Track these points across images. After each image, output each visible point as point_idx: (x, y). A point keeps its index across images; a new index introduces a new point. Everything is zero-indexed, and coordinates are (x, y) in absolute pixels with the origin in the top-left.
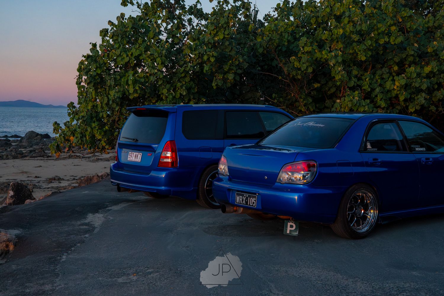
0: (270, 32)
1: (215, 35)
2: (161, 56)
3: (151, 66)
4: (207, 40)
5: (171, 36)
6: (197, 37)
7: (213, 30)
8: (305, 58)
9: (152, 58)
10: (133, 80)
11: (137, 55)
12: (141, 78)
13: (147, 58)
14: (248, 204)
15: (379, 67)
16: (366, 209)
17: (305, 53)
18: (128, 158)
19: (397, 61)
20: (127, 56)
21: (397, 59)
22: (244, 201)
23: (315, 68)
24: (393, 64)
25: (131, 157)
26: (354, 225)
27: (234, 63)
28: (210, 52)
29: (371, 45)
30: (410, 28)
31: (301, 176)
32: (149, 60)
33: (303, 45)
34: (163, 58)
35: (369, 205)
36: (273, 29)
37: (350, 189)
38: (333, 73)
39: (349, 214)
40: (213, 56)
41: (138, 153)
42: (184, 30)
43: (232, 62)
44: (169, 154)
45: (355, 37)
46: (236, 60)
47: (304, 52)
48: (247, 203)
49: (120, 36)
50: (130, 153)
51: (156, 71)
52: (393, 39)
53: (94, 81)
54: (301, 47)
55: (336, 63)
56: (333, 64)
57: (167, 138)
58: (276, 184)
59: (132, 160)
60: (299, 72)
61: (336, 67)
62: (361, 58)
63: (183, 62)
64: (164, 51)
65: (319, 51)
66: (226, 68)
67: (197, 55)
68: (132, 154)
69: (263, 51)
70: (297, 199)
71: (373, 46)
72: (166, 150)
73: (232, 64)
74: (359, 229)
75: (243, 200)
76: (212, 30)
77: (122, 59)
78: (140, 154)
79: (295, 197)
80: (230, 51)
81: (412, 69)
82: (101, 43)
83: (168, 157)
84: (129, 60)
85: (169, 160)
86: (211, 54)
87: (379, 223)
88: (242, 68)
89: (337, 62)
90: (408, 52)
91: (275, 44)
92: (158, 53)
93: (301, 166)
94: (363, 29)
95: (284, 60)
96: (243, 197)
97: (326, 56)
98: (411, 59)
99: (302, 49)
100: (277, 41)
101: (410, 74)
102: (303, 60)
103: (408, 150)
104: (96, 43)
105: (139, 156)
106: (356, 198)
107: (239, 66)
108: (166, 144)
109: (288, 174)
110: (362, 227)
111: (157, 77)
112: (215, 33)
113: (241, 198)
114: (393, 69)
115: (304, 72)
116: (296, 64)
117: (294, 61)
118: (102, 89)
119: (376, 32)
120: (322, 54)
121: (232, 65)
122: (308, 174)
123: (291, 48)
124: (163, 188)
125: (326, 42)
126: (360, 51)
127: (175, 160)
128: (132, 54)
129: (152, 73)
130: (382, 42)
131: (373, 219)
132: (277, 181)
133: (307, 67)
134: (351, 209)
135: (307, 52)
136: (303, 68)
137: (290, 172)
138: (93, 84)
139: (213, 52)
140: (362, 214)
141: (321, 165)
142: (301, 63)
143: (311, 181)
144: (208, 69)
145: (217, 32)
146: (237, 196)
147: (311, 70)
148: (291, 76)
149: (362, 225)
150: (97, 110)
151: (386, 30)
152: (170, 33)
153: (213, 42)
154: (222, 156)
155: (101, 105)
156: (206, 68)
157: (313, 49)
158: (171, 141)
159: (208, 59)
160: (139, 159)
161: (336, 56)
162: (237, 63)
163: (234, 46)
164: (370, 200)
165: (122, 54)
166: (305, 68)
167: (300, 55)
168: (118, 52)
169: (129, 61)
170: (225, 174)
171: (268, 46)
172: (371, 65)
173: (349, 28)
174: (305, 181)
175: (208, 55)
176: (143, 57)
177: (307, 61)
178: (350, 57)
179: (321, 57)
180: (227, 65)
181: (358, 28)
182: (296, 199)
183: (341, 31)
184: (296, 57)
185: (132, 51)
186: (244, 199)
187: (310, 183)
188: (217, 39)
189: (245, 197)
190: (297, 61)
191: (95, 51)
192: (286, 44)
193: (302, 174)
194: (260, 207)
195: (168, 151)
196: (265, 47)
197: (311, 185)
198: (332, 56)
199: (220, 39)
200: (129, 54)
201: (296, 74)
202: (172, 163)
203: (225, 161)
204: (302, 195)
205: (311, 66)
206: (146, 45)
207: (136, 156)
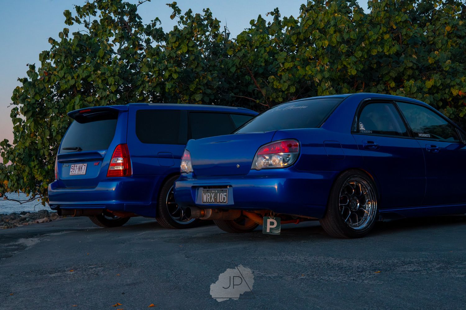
0: (243, 43)
1: (178, 48)
2: (114, 76)
3: (102, 87)
4: (168, 54)
5: (126, 55)
6: (156, 52)
7: (175, 42)
8: (285, 76)
9: (103, 78)
10: (81, 104)
11: (84, 76)
12: (91, 103)
13: (97, 79)
14: (218, 201)
15: (374, 84)
16: (363, 202)
17: (285, 70)
18: (70, 173)
19: (394, 76)
20: (73, 78)
21: (393, 74)
22: (213, 199)
23: (298, 87)
24: (389, 80)
25: (73, 170)
26: (348, 220)
27: (201, 81)
28: (172, 67)
29: (362, 56)
30: (406, 35)
31: (280, 158)
32: (100, 81)
33: (283, 61)
34: (117, 77)
35: (366, 197)
36: (246, 39)
37: (342, 175)
38: (320, 92)
39: (342, 207)
40: (176, 72)
41: (82, 165)
42: (141, 52)
43: (200, 80)
44: (120, 160)
45: (344, 48)
46: (204, 78)
47: (285, 68)
48: (215, 199)
49: (64, 55)
50: (73, 166)
51: (108, 93)
52: (387, 48)
53: (32, 109)
54: (281, 63)
55: (322, 79)
56: (319, 80)
57: (117, 141)
58: (251, 171)
59: (75, 173)
60: (280, 94)
61: (323, 84)
62: (351, 73)
63: (140, 82)
64: (118, 69)
65: (303, 67)
66: (192, 87)
67: (156, 72)
68: (74, 166)
69: (236, 71)
70: (277, 188)
71: (364, 58)
72: (116, 156)
73: (199, 82)
74: (356, 226)
75: (211, 198)
76: (173, 42)
77: (66, 82)
78: (85, 165)
79: (274, 187)
80: (196, 67)
81: (412, 82)
82: (41, 67)
83: (119, 164)
84: (74, 82)
85: (121, 168)
86: (173, 69)
87: (379, 220)
88: (211, 88)
89: (324, 77)
90: (406, 64)
91: (250, 61)
92: (110, 71)
93: (280, 146)
94: (352, 37)
95: (261, 79)
96: (212, 194)
97: (310, 72)
98: (409, 72)
99: (282, 66)
100: (252, 57)
101: (409, 88)
102: (284, 79)
103: (409, 135)
104: (34, 65)
105: (83, 167)
106: (349, 189)
107: (208, 85)
108: (117, 148)
109: (265, 158)
110: (358, 224)
111: (109, 101)
112: (177, 46)
113: (209, 195)
114: (390, 87)
115: (286, 93)
116: (276, 84)
117: (273, 81)
118: (42, 120)
119: (367, 42)
120: (306, 70)
121: (200, 84)
122: (289, 155)
123: (269, 68)
124: (114, 202)
125: (311, 63)
126: (349, 64)
127: (128, 168)
128: (78, 76)
129: (103, 96)
130: (374, 53)
131: (372, 215)
132: (252, 167)
133: (289, 86)
134: (344, 200)
135: (287, 69)
136: (284, 87)
137: (267, 154)
138: (31, 114)
139: (176, 68)
140: (358, 207)
141: (303, 145)
142: (282, 81)
143: (293, 164)
144: (170, 87)
145: (180, 45)
146: (204, 194)
147: (293, 90)
148: (271, 99)
149: (359, 221)
150: (37, 147)
151: (378, 38)
152: (125, 52)
153: (175, 56)
154: (185, 151)
155: (42, 141)
156: (168, 85)
157: (295, 65)
158: (122, 145)
159: (170, 75)
160: (83, 172)
161: (322, 71)
162: (205, 81)
163: (201, 61)
164: (367, 191)
165: (66, 76)
166: (287, 88)
167: (280, 73)
168: (61, 74)
169: (76, 83)
170: (188, 171)
171: (241, 64)
172: (364, 84)
173: (336, 38)
174: (286, 164)
175: (170, 71)
176: (92, 78)
177: (289, 79)
178: (339, 74)
179: (304, 74)
180: (193, 83)
181: (346, 37)
182: (275, 188)
183: (327, 43)
184: (275, 77)
185: (78, 72)
186: (213, 196)
187: (293, 166)
188: (179, 52)
189: (214, 194)
190: (277, 81)
191: (33, 73)
192: (263, 64)
193: (281, 155)
194: (232, 203)
195: (120, 157)
196: (237, 65)
197: (294, 167)
198: (317, 70)
199: (183, 52)
200: (75, 76)
201: (277, 97)
202: (124, 170)
203: (189, 156)
204: (282, 181)
205: (293, 85)
206: (95, 63)
207: (80, 169)
